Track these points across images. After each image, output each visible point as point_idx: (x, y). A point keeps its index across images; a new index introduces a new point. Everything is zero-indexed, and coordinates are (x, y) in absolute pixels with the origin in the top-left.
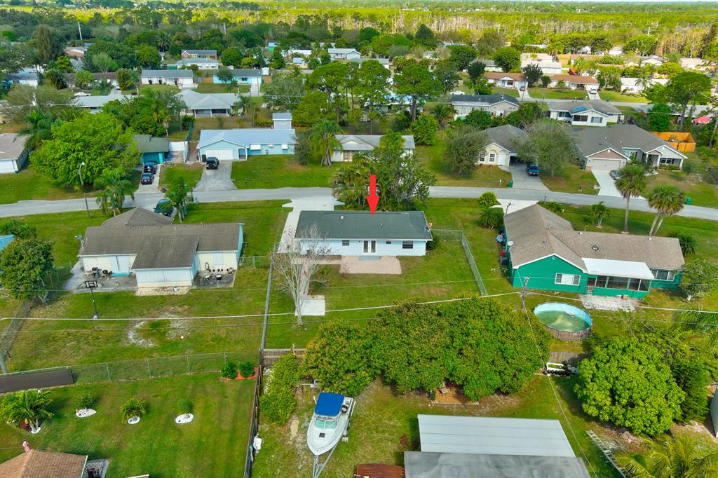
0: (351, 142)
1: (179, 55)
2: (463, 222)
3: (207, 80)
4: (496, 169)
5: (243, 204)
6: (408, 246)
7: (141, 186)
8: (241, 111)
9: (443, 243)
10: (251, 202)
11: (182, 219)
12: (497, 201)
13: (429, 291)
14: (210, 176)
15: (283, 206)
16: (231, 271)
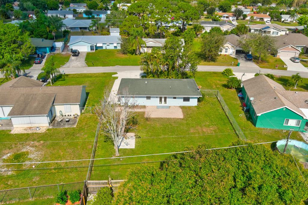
0: (151, 42)
1: (68, 6)
2: (216, 86)
3: (80, 16)
4: (229, 56)
5: (90, 75)
6: (186, 99)
7: (34, 65)
8: (94, 28)
9: (207, 97)
10: (94, 74)
11: (53, 84)
12: (233, 74)
13: (202, 130)
14: (74, 60)
15: (113, 76)
16: (76, 116)
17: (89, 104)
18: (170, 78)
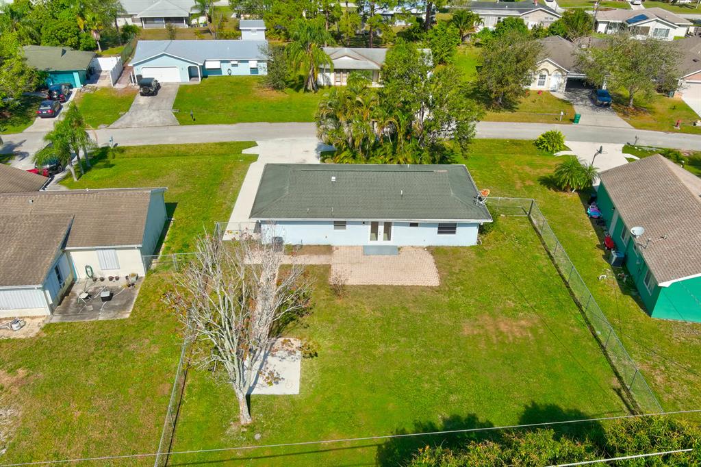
0: (345, 57)
2: (523, 180)
4: (548, 95)
5: (183, 149)
6: (447, 230)
10: (196, 145)
12: (564, 145)
15: (245, 152)
16: (133, 279)
17: (172, 241)
18: (401, 160)
